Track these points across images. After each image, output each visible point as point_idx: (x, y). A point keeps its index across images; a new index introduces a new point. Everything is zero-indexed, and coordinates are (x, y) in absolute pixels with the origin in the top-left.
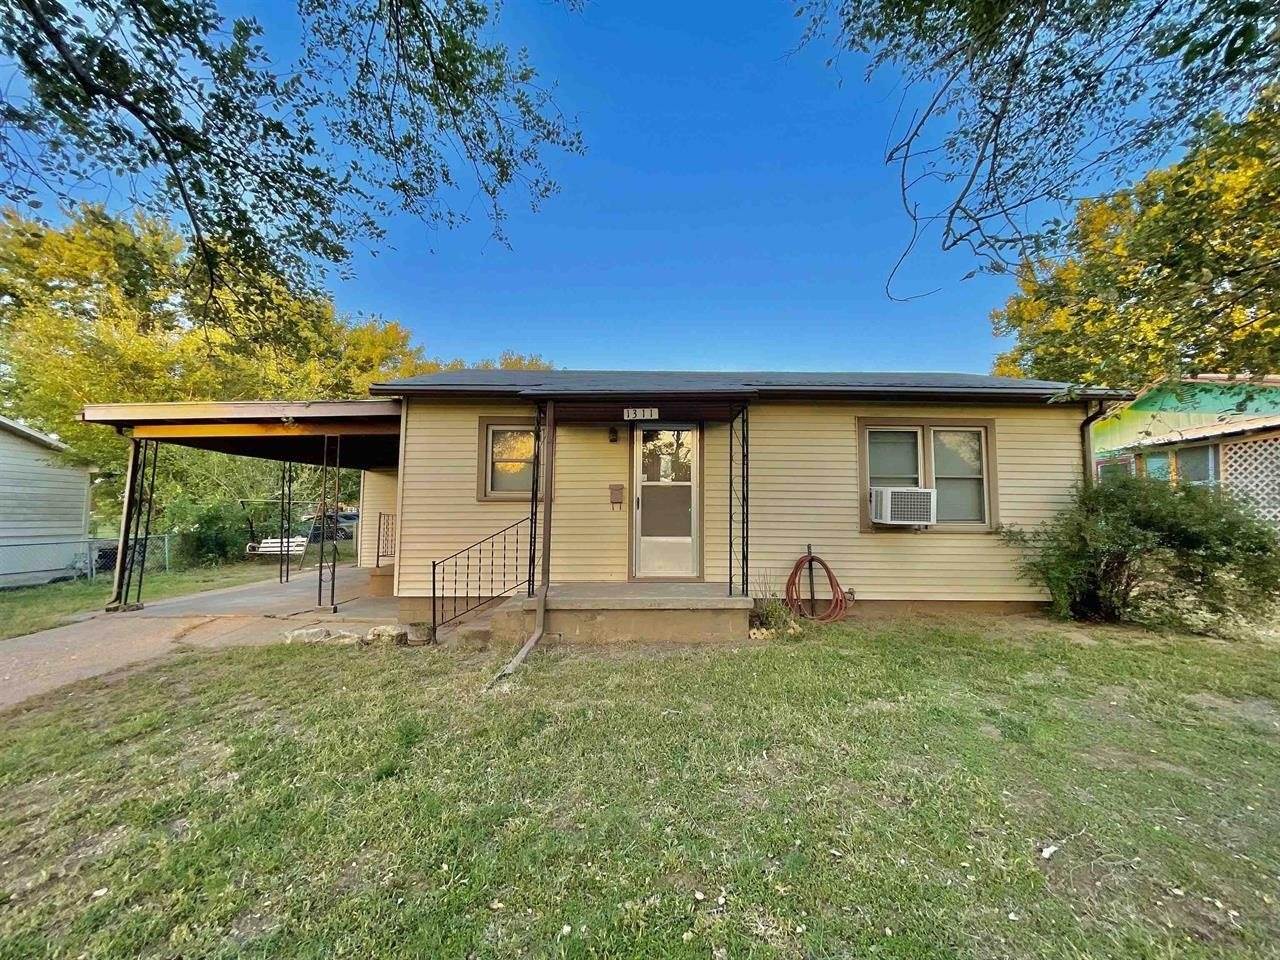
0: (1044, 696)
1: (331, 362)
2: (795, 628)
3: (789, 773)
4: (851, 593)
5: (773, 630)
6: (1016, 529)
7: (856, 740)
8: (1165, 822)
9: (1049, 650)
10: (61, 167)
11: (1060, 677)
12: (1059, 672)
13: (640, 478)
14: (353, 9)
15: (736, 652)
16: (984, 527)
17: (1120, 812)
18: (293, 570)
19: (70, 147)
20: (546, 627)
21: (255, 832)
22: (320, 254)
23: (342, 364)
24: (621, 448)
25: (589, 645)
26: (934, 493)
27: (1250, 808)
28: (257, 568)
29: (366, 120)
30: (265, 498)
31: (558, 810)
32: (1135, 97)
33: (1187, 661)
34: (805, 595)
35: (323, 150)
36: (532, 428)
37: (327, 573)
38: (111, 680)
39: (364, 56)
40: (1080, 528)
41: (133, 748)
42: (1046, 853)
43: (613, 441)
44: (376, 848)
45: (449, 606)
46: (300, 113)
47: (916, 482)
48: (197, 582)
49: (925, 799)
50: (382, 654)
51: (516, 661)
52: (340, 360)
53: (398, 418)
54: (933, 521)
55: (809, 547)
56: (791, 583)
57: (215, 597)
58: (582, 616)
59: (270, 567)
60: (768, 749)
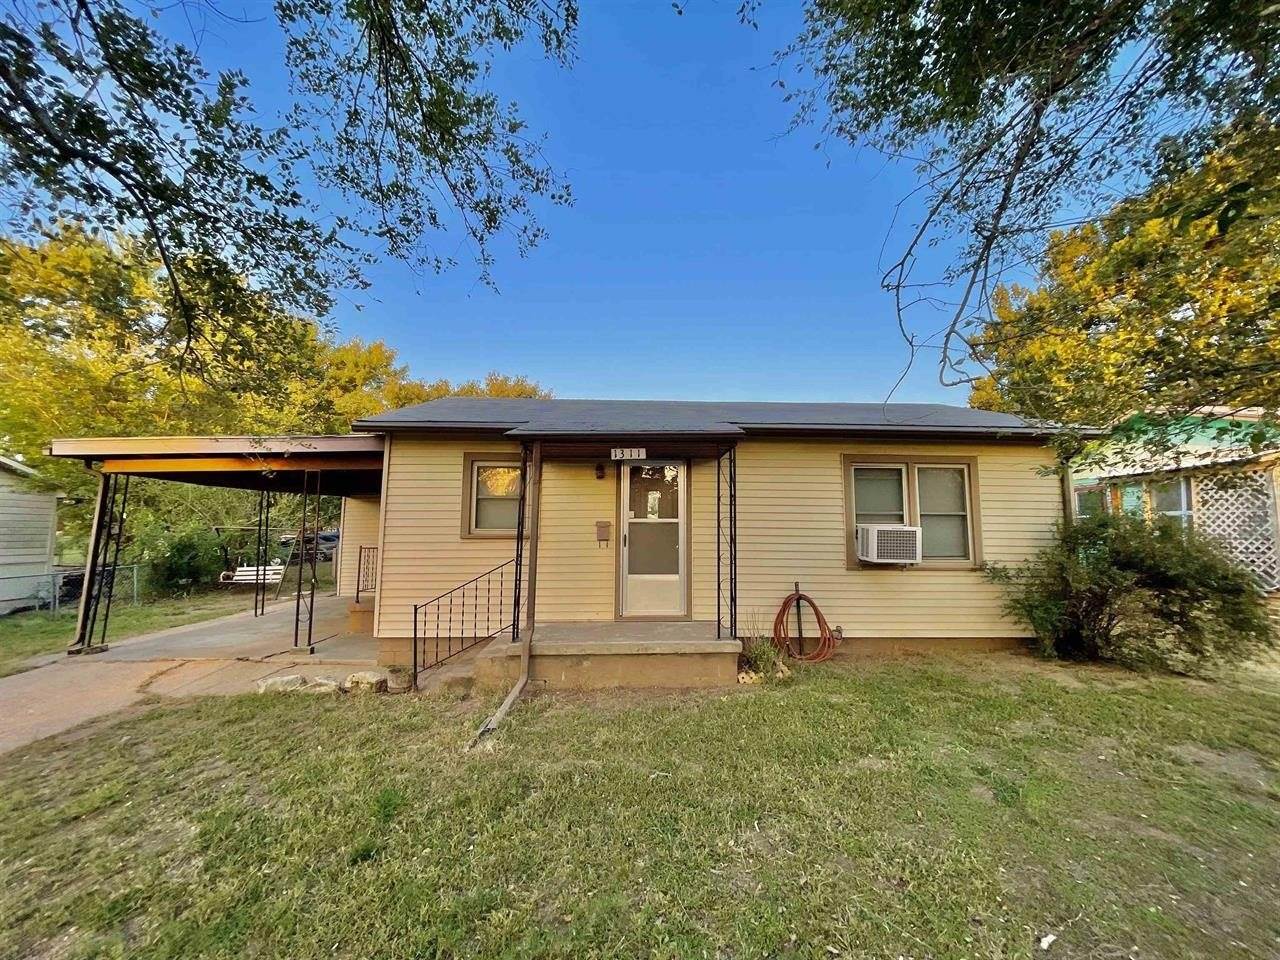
0: (1035, 749)
1: (314, 382)
2: (783, 672)
3: (781, 849)
4: (839, 630)
5: (762, 674)
6: (999, 566)
7: (849, 807)
8: (1159, 902)
9: (1035, 695)
10: (32, 229)
11: (1048, 727)
12: (1047, 720)
13: (627, 515)
14: (343, 57)
15: (724, 699)
16: (969, 563)
17: (1115, 889)
18: (269, 599)
19: (41, 209)
20: (531, 673)
21: (219, 933)
22: (303, 308)
23: (324, 384)
24: (608, 485)
25: (575, 692)
26: (919, 531)
27: (1242, 883)
28: (231, 597)
29: (353, 165)
30: (242, 525)
31: (544, 899)
32: (1110, 173)
33: (1170, 707)
34: (793, 634)
35: (309, 201)
36: (519, 464)
37: (305, 603)
38: (69, 740)
39: (352, 104)
40: (1062, 568)
41: (90, 827)
42: (1045, 943)
43: (600, 477)
44: (349, 952)
45: (431, 647)
46: (286, 167)
47: (901, 519)
48: (166, 615)
49: (922, 878)
50: (360, 703)
51: (500, 714)
52: (323, 380)
53: (381, 454)
54: (919, 559)
55: (797, 584)
56: (779, 621)
57: (185, 634)
58: (568, 662)
59: (244, 596)
60: (759, 819)
